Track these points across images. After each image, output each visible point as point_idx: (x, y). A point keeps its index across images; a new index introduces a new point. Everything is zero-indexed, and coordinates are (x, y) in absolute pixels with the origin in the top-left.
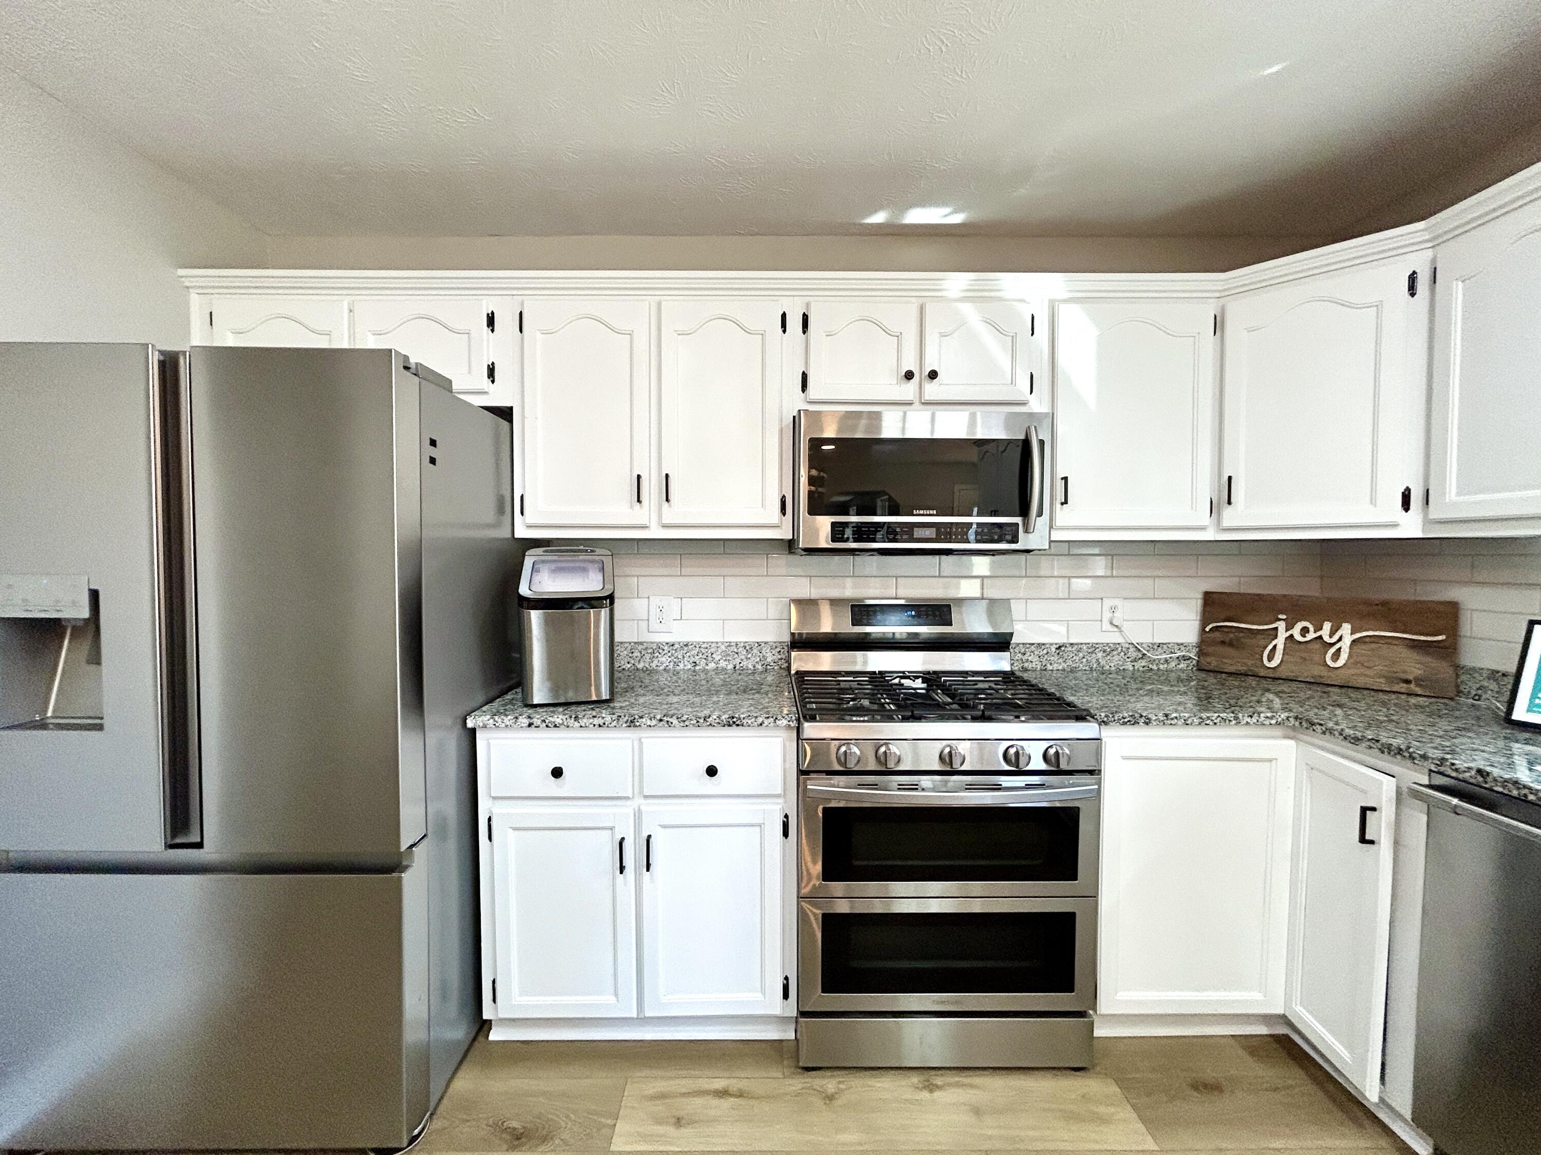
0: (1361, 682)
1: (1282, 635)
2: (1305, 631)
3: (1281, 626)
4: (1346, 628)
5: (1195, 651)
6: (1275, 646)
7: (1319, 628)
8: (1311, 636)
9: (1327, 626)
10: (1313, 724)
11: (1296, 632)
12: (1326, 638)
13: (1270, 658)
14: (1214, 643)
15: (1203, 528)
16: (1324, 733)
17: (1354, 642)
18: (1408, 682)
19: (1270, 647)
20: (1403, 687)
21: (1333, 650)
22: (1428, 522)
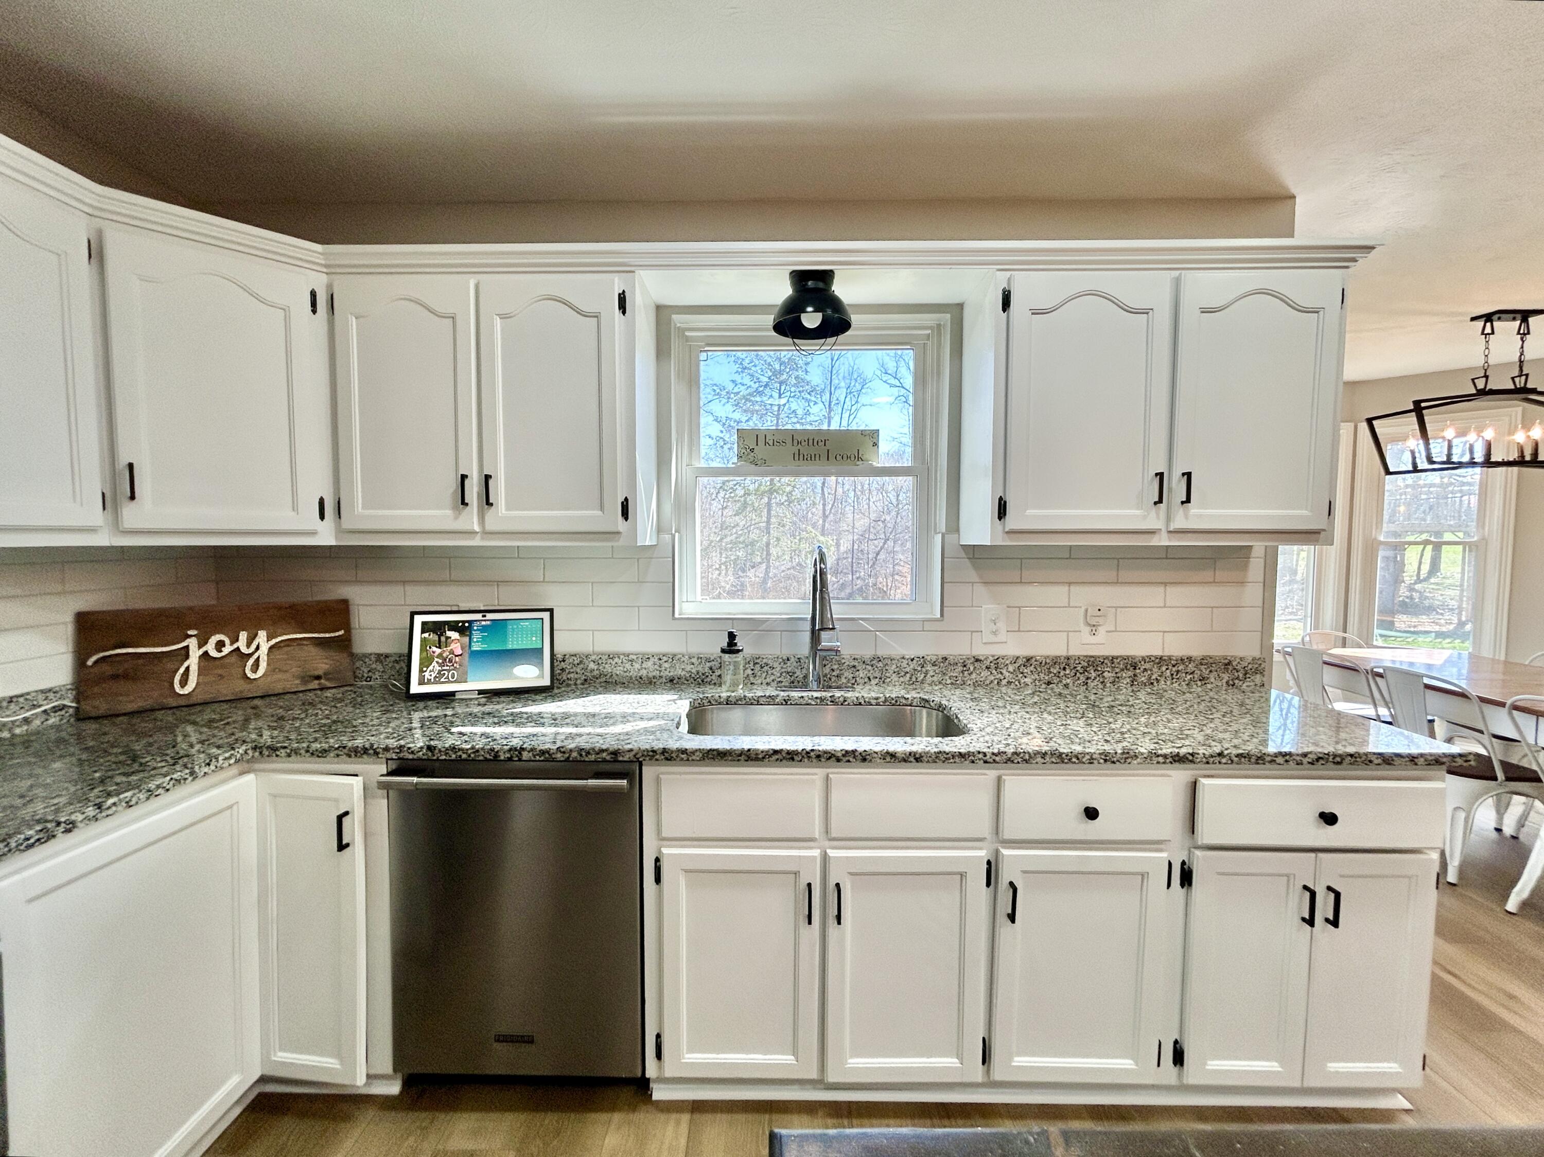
0: (279, 688)
1: (195, 654)
2: (220, 645)
3: (192, 643)
4: (262, 635)
5: (71, 695)
6: (188, 669)
7: (235, 640)
8: (227, 650)
9: (243, 636)
10: (277, 749)
11: (210, 648)
12: (244, 650)
13: (184, 683)
14: (102, 679)
15: (92, 530)
16: (289, 755)
17: (271, 648)
18: (318, 678)
19: (182, 670)
20: (315, 684)
21: (251, 662)
22: (340, 531)
